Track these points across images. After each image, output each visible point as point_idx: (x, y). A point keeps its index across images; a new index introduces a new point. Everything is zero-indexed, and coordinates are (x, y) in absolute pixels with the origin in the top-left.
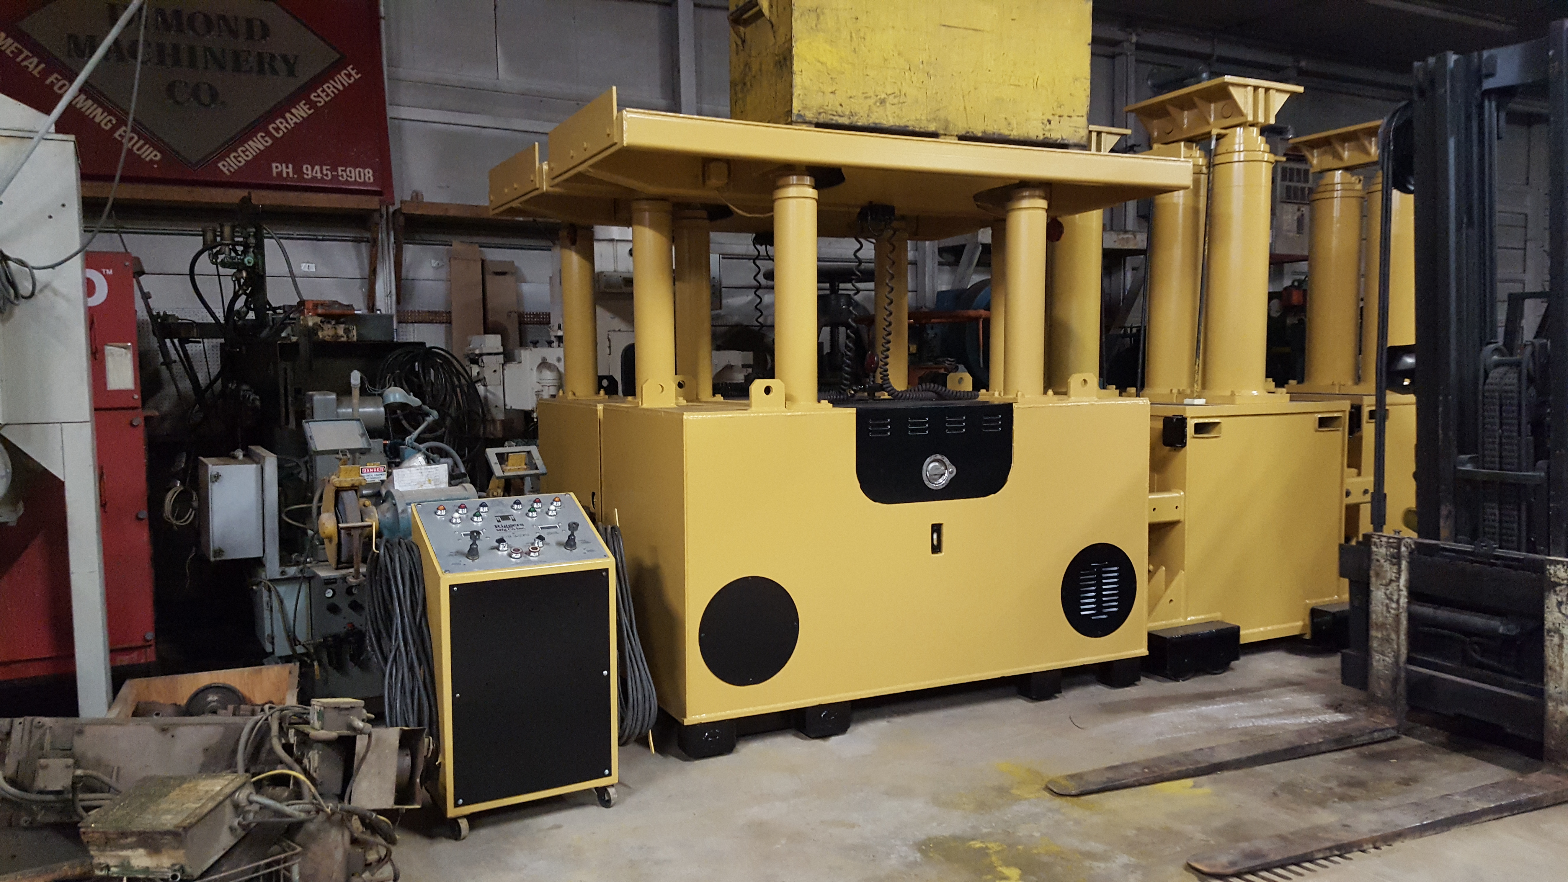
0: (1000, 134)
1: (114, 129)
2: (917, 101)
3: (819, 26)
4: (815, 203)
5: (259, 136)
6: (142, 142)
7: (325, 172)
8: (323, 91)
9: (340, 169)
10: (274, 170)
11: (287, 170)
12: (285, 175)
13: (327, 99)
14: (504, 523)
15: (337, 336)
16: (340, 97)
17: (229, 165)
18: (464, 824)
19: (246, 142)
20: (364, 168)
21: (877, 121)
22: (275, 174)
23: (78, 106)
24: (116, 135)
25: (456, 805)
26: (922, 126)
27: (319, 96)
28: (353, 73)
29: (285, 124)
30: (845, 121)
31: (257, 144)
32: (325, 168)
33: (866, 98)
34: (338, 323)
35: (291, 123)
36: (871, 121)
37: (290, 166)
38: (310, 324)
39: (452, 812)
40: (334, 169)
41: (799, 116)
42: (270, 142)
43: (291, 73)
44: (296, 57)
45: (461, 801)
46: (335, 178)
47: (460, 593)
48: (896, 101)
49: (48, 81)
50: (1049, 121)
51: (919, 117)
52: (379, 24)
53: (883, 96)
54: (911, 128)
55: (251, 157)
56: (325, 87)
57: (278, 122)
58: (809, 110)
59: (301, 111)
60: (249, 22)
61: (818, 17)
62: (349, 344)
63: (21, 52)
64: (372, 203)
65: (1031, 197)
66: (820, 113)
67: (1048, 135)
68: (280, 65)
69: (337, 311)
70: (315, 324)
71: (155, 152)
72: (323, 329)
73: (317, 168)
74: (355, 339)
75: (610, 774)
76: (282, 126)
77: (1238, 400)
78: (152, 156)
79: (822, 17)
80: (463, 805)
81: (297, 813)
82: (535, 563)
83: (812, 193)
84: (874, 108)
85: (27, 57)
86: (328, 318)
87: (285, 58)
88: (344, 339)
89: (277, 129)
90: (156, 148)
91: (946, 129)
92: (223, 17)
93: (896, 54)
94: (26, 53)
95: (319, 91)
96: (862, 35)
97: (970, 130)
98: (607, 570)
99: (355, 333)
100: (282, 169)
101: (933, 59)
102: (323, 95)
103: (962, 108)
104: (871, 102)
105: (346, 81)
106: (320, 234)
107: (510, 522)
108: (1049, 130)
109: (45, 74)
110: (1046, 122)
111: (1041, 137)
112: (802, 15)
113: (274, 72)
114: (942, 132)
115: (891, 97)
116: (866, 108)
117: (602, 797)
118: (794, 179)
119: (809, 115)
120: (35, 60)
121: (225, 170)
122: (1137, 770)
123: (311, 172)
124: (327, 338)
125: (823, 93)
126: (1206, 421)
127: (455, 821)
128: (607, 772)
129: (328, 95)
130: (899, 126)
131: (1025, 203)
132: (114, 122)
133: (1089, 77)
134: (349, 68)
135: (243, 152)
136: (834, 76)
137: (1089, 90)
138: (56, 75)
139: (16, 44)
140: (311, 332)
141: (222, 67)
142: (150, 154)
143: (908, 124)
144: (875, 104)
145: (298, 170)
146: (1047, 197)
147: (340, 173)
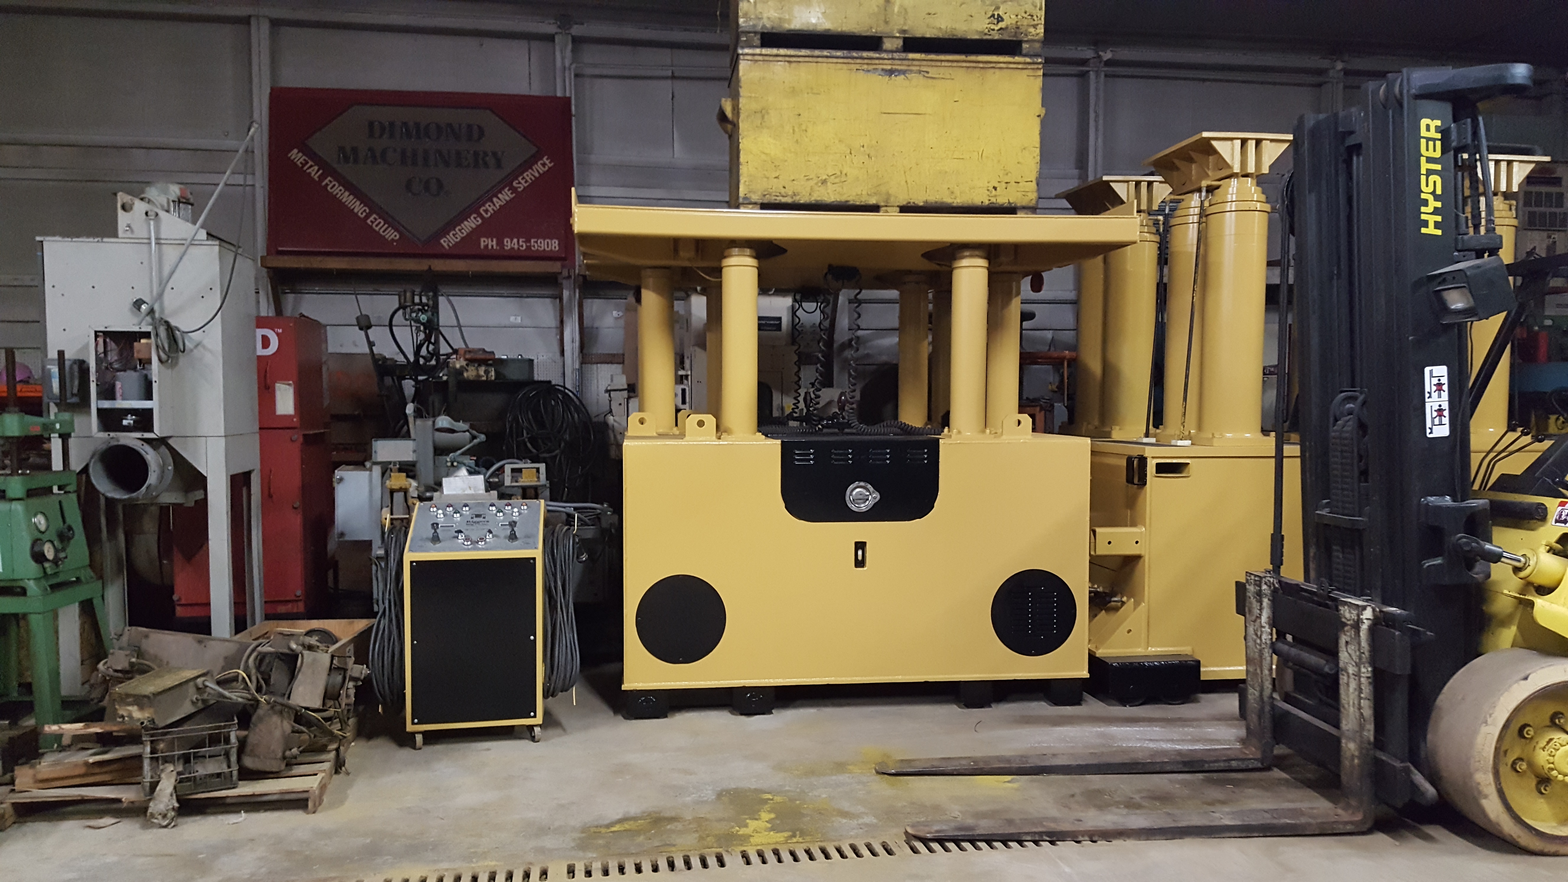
0: (943, 203)
1: (367, 217)
2: (857, 179)
3: (764, 124)
4: (756, 270)
5: (472, 218)
6: (386, 226)
7: (521, 243)
8: (523, 178)
9: (532, 241)
10: (482, 244)
11: (492, 243)
12: (490, 247)
13: (526, 185)
14: (475, 519)
15: (479, 376)
16: (536, 182)
17: (449, 241)
18: (419, 738)
19: (462, 222)
20: (552, 239)
21: (819, 199)
22: (482, 247)
23: (344, 200)
24: (369, 221)
25: (413, 723)
26: (863, 200)
27: (519, 183)
28: (547, 162)
29: (492, 206)
30: (789, 200)
31: (471, 224)
32: (521, 240)
33: (808, 180)
34: (479, 365)
35: (497, 206)
36: (813, 199)
37: (495, 240)
38: (458, 366)
39: (410, 728)
40: (528, 241)
41: (745, 198)
42: (480, 221)
43: (499, 165)
44: (503, 152)
45: (416, 721)
46: (529, 248)
47: (418, 567)
48: (837, 180)
49: (324, 183)
50: (995, 188)
51: (859, 193)
52: (571, 119)
53: (824, 177)
54: (851, 202)
55: (465, 234)
56: (525, 175)
57: (487, 205)
58: (754, 193)
59: (506, 196)
60: (470, 127)
61: (763, 117)
62: (488, 382)
63: (307, 163)
64: (554, 267)
65: (971, 256)
66: (765, 195)
67: (993, 200)
68: (491, 160)
69: (481, 356)
70: (462, 367)
71: (395, 233)
72: (467, 371)
73: (515, 240)
74: (493, 378)
75: (535, 716)
76: (489, 209)
77: (1216, 442)
78: (393, 236)
79: (766, 117)
80: (416, 724)
81: (235, 698)
82: (482, 549)
83: (753, 262)
84: (816, 188)
85: (311, 166)
86: (471, 361)
87: (494, 154)
88: (484, 378)
89: (486, 211)
90: (396, 230)
91: (887, 201)
92: (450, 125)
93: (837, 142)
94: (310, 163)
95: (520, 179)
96: (804, 127)
97: (912, 201)
98: (534, 559)
99: (493, 373)
100: (489, 243)
101: (874, 142)
102: (523, 182)
103: (903, 183)
104: (812, 183)
105: (542, 170)
106: (525, 292)
107: (481, 519)
108: (995, 196)
109: (322, 177)
110: (991, 188)
111: (987, 202)
112: (748, 117)
113: (486, 165)
114: (882, 204)
115: (833, 177)
116: (808, 189)
117: (528, 733)
118: (736, 251)
119: (755, 198)
120: (316, 168)
121: (445, 245)
122: (964, 762)
123: (511, 244)
124: (471, 378)
125: (768, 178)
126: (1174, 461)
127: (413, 734)
128: (532, 714)
129: (526, 182)
130: (841, 202)
131: (965, 262)
132: (368, 211)
133: (1038, 145)
134: (545, 159)
135: (460, 230)
136: (777, 164)
137: (1039, 158)
138: (329, 178)
139: (304, 157)
140: (459, 372)
141: (447, 164)
142: (392, 235)
143: (849, 199)
144: (816, 184)
145: (500, 243)
146: (988, 257)
147: (532, 243)
